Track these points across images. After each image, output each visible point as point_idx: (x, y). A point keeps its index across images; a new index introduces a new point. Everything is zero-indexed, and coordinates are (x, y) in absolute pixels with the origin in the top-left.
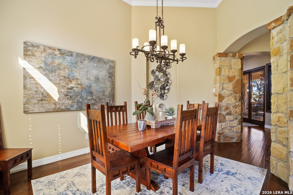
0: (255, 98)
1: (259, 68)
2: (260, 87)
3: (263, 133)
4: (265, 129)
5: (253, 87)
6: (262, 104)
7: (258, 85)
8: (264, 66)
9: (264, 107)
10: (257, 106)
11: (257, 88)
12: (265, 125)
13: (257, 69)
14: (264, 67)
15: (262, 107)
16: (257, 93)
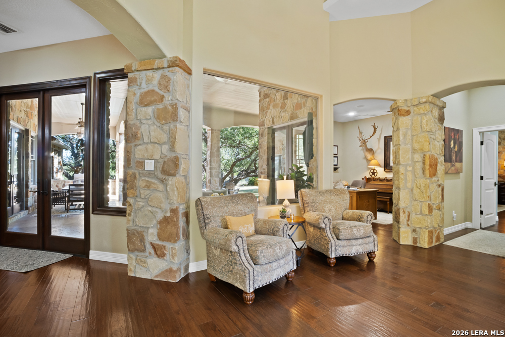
0: (68, 172)
1: (72, 82)
2: (76, 151)
3: (85, 274)
4: (92, 264)
5: (64, 150)
6: (82, 185)
7: (73, 148)
8: (89, 78)
9: (87, 194)
10: (69, 191)
11: (71, 154)
12: (91, 251)
13: (68, 83)
14: (87, 80)
15: (81, 194)
16: (72, 162)
